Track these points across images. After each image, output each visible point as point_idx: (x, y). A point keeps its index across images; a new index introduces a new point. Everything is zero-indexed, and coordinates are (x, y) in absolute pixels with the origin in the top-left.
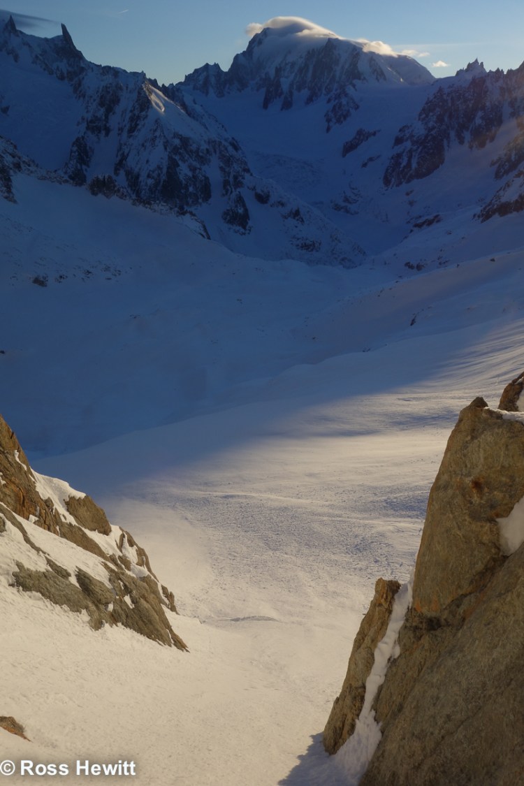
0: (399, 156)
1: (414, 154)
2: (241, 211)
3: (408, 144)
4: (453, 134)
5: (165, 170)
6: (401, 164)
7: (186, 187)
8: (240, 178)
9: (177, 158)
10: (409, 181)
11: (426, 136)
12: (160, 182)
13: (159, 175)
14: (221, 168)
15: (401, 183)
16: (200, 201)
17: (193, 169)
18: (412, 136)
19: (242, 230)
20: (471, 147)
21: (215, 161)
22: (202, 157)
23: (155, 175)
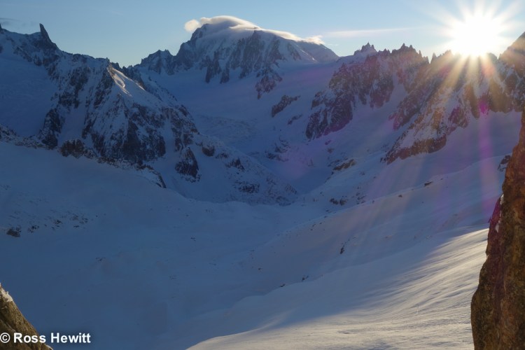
0: (317, 115)
1: (328, 113)
2: (191, 163)
3: (323, 106)
4: (357, 97)
5: (126, 133)
6: (318, 121)
7: (144, 145)
8: (189, 137)
9: (136, 122)
10: (326, 134)
11: (337, 99)
12: (122, 142)
13: (121, 137)
14: (173, 129)
15: (320, 135)
16: (156, 156)
17: (150, 131)
18: (325, 100)
19: (193, 178)
20: (372, 106)
21: (168, 124)
22: (157, 121)
23: (117, 137)
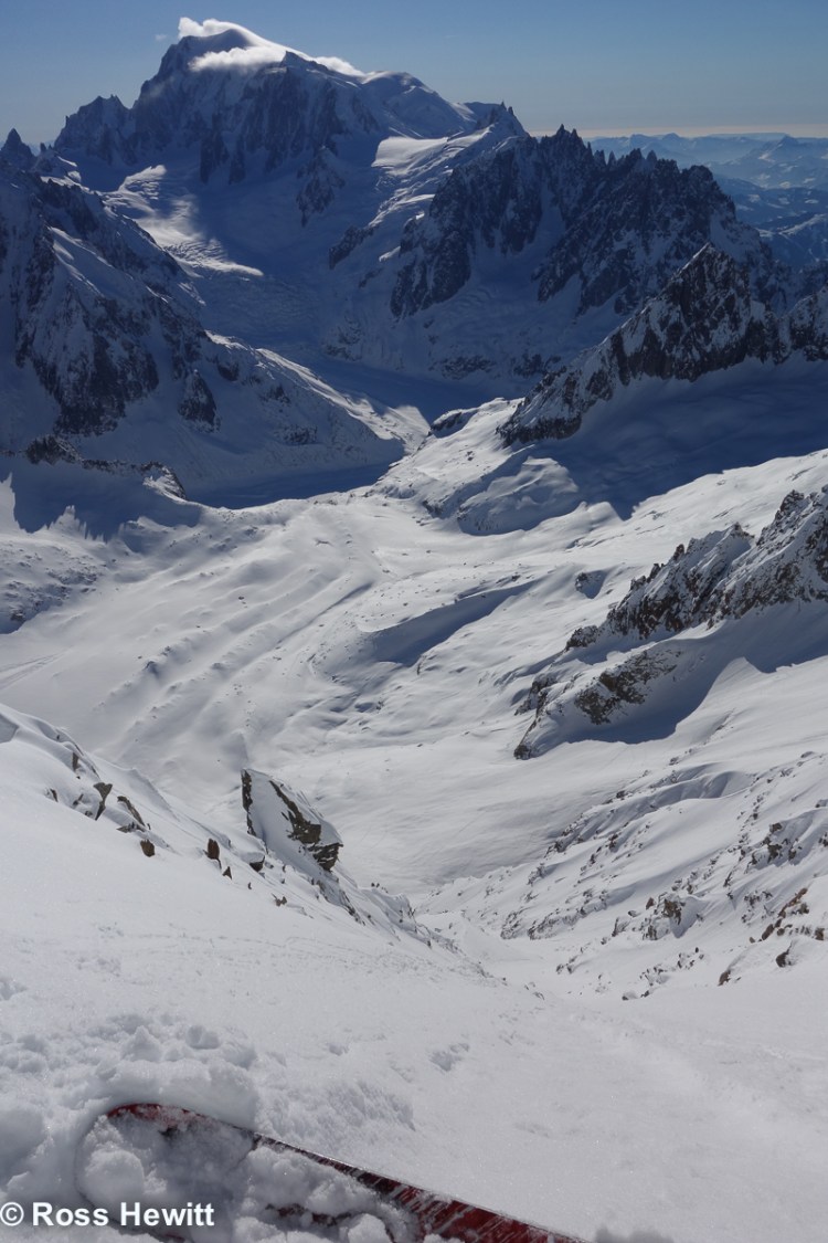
0: (409, 270)
1: (428, 267)
2: (203, 399)
3: (420, 251)
4: (478, 233)
5: (91, 359)
6: (412, 283)
7: (124, 376)
8: (194, 346)
9: (104, 334)
10: (426, 306)
11: (443, 241)
12: (86, 375)
13: (84, 365)
14: (166, 337)
15: (415, 310)
16: (145, 390)
17: (129, 347)
18: (423, 240)
19: (209, 426)
20: (504, 251)
21: (155, 326)
22: (137, 324)
23: (79, 366)
